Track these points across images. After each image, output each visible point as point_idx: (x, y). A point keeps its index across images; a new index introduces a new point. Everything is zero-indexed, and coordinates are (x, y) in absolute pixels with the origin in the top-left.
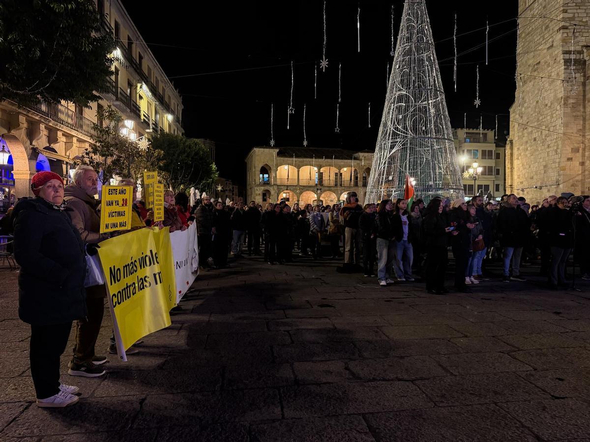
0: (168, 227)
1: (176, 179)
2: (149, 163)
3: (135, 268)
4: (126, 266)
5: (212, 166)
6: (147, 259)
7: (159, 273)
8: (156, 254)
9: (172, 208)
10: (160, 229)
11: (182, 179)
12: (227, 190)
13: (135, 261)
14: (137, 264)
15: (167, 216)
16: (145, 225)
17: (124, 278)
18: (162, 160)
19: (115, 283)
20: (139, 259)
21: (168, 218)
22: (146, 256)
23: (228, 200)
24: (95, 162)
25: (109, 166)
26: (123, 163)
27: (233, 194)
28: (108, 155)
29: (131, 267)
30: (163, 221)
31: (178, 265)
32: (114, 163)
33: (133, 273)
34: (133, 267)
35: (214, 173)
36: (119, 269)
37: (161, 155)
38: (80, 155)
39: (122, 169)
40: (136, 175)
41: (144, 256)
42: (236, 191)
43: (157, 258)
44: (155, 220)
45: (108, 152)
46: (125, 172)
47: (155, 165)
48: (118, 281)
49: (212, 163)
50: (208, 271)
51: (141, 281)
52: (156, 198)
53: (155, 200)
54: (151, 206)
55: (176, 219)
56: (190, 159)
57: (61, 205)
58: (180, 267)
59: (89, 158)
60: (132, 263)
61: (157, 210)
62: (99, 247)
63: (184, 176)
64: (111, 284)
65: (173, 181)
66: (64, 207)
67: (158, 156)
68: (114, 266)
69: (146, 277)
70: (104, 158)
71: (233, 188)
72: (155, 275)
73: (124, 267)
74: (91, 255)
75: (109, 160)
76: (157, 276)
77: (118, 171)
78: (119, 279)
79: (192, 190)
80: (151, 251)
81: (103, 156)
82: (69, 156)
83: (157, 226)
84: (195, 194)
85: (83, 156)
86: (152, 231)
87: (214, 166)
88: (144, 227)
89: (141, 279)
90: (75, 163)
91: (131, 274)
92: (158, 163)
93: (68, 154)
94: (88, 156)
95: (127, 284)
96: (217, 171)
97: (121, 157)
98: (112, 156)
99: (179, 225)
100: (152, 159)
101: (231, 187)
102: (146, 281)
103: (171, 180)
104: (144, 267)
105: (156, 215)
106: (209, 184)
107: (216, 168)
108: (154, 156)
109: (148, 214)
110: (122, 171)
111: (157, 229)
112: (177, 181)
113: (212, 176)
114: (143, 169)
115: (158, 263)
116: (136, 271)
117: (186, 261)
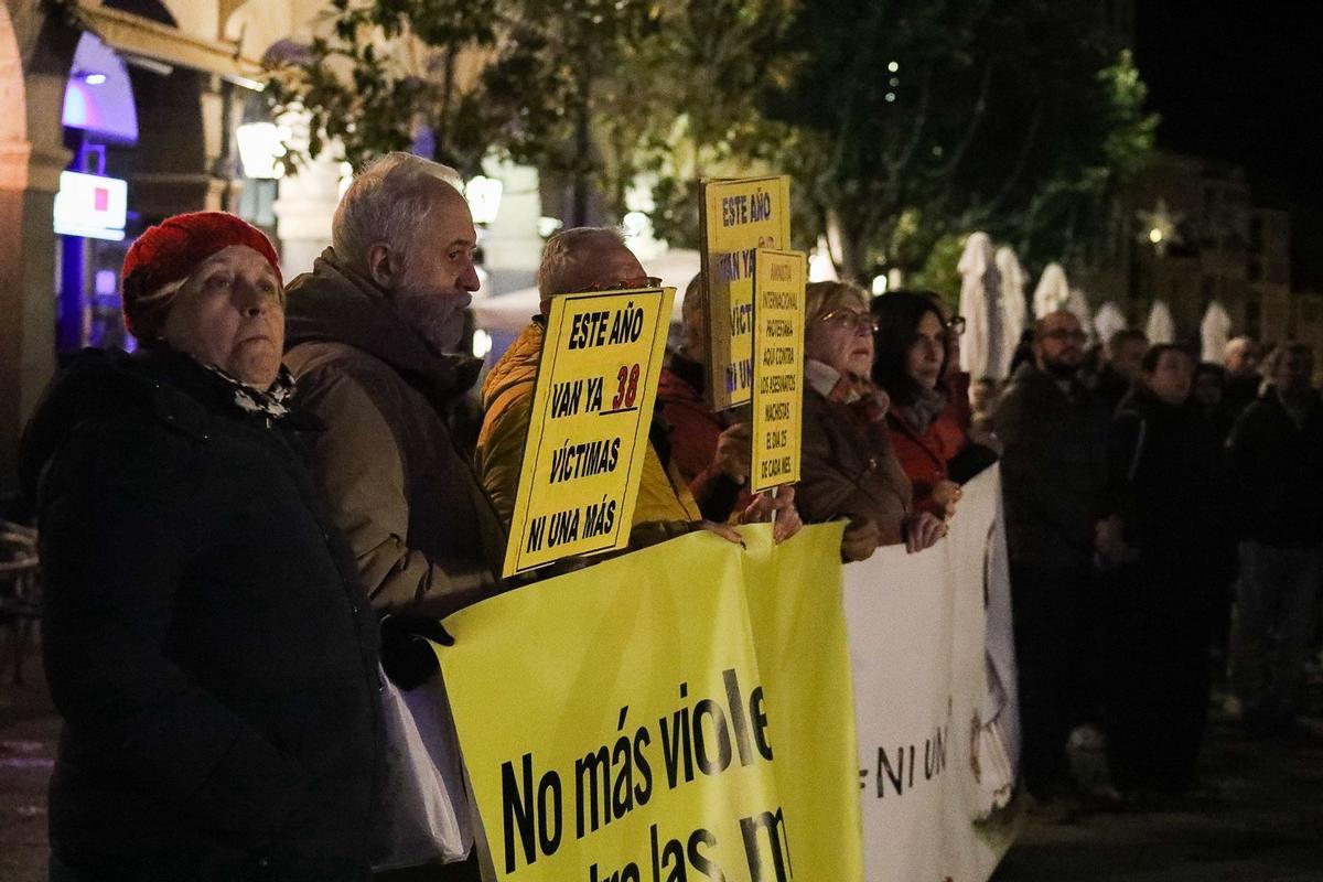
0: (833, 531)
1: (869, 168)
2: (704, 75)
3: (638, 777)
4: (591, 762)
5: (1110, 81)
6: (710, 725)
7: (773, 820)
8: (757, 695)
9: (854, 396)
10: (777, 539)
11: (903, 176)
12: (1209, 243)
13: (643, 734)
14: (654, 753)
15: (824, 450)
16: (697, 515)
17: (580, 833)
18: (787, 47)
19: (531, 858)
20: (663, 722)
21: (833, 461)
22: (703, 707)
23: (1214, 321)
24: (388, 78)
25: (469, 105)
26: (553, 83)
27: (1254, 272)
28: (464, 35)
29: (615, 771)
30: (797, 486)
31: (890, 773)
32: (498, 81)
33: (629, 805)
34: (626, 771)
35: (1130, 123)
36: (551, 779)
37: (779, 18)
38: (305, 37)
39: (541, 121)
40: (619, 148)
41: (690, 704)
42: (1276, 248)
43: (760, 721)
44: (759, 483)
45: (466, 13)
46: (565, 134)
47: (744, 87)
48: (550, 848)
49: (1114, 61)
50: (1071, 819)
51: (672, 858)
52: (765, 342)
53: (759, 358)
54: (739, 396)
55: (882, 475)
56: (966, 34)
57: (273, 388)
58: (898, 785)
59: (353, 54)
60: (623, 744)
61: (769, 416)
62: (448, 641)
63: (922, 157)
64: (510, 867)
65: (852, 186)
66: (285, 403)
67: (762, 21)
68: (527, 760)
69: (698, 836)
70: (439, 50)
71: (1256, 225)
72: (747, 828)
73: (580, 768)
74: (406, 686)
75: (472, 63)
76: (762, 837)
77: (519, 135)
78: (551, 836)
79: (974, 253)
80: (730, 679)
81: (432, 36)
82: (238, 43)
83: (765, 518)
84: (991, 279)
85: (320, 47)
86: (738, 549)
87: (1127, 78)
88: (693, 527)
89: (674, 846)
90: (274, 88)
91: (619, 814)
92: (761, 71)
93: (232, 31)
94: (347, 46)
95: (594, 869)
96: (1146, 108)
97: (540, 43)
98: (486, 37)
99: (897, 511)
100: (730, 47)
101: (1241, 219)
102: (699, 862)
103: (841, 179)
104: (689, 776)
105: (761, 453)
106: (1084, 200)
107: (1142, 89)
108: (738, 30)
109: (722, 442)
110: (540, 131)
111: (762, 532)
112: (876, 185)
113: (1114, 145)
114: (667, 113)
115: (767, 753)
116: (643, 798)
117: (937, 747)
